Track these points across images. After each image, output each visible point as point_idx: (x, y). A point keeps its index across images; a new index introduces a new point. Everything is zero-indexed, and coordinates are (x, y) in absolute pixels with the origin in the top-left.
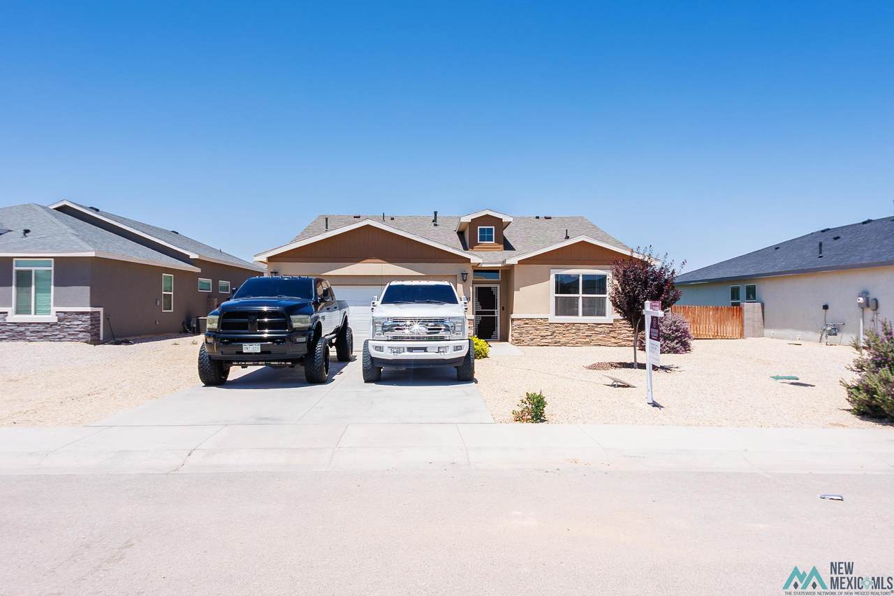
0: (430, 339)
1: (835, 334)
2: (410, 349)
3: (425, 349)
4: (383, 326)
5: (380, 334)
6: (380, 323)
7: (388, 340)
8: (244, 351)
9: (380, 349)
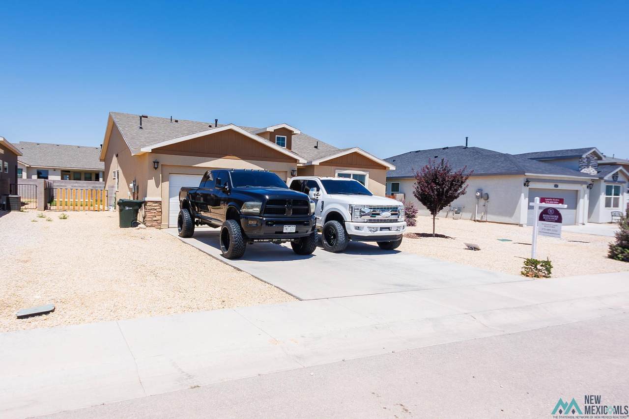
0: (391, 221)
1: (459, 213)
2: (382, 229)
3: (389, 228)
4: (361, 211)
5: (357, 218)
6: (358, 209)
7: (364, 222)
8: (284, 231)
9: (358, 228)
